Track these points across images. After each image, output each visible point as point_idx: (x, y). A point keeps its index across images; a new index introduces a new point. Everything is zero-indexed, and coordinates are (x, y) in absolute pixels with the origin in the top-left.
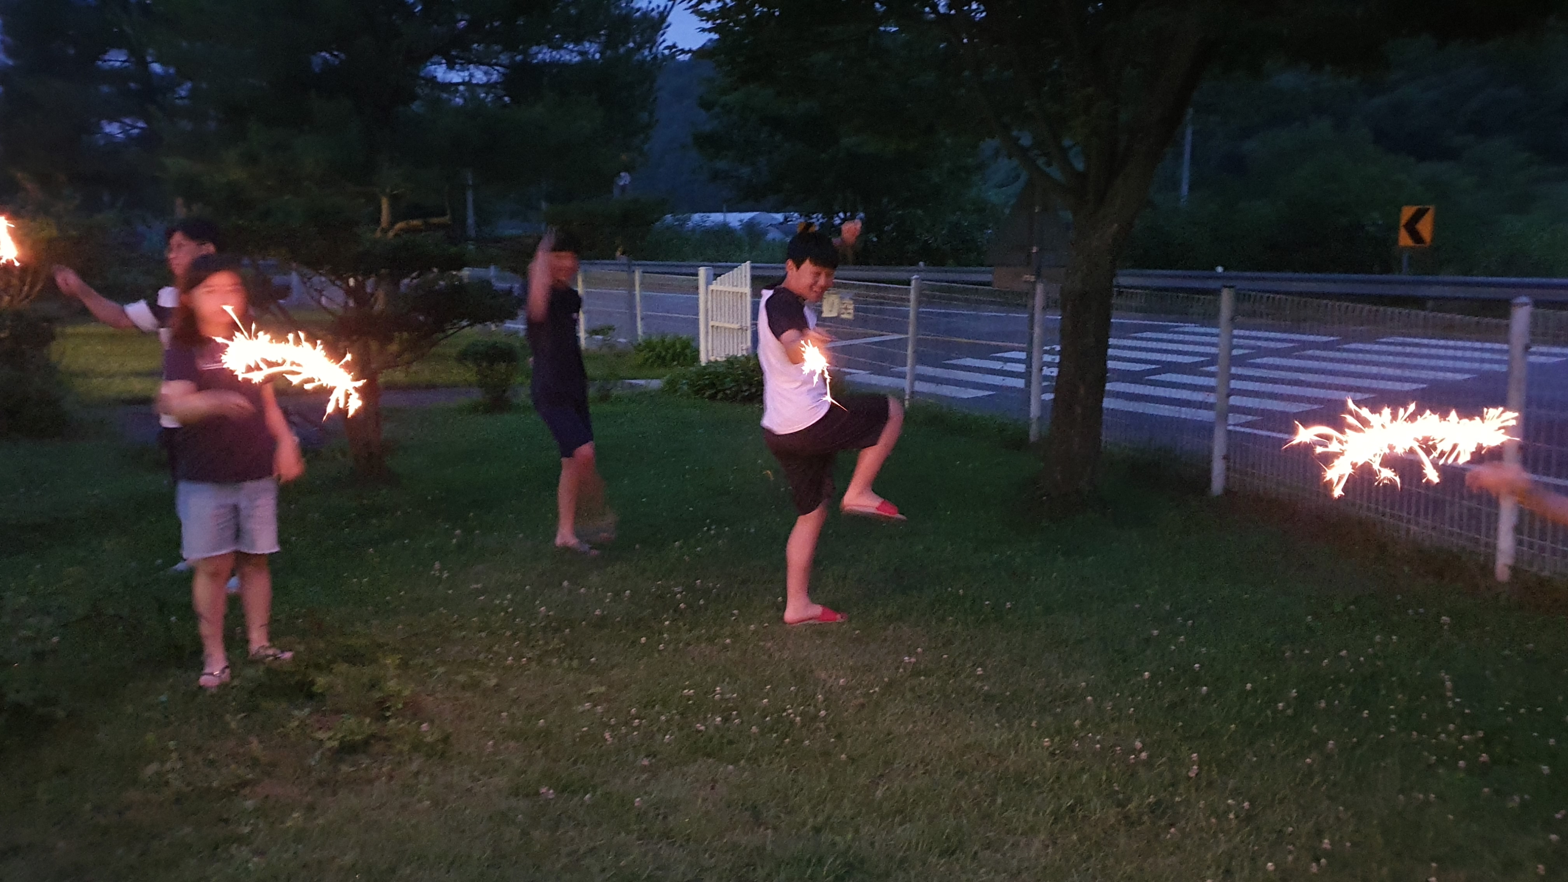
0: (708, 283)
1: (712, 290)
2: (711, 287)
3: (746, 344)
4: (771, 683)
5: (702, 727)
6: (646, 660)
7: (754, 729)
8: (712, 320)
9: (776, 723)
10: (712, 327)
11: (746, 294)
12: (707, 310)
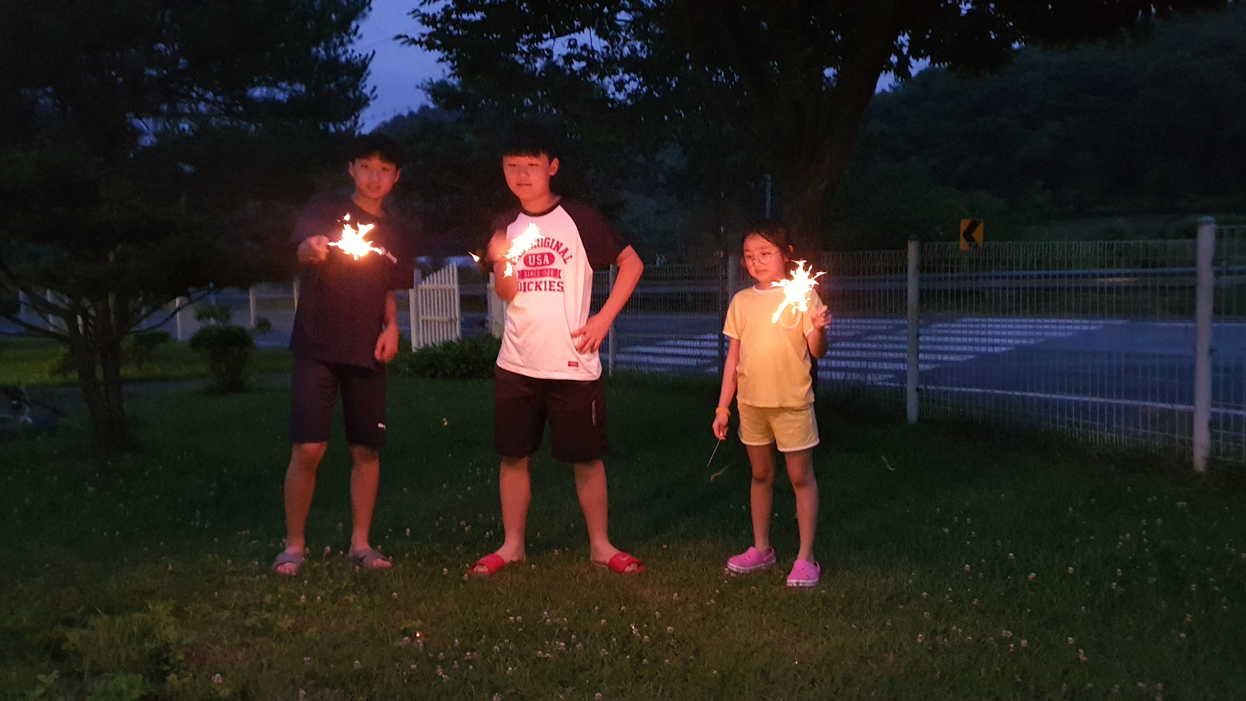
1: (422, 289)
2: (420, 286)
3: (455, 334)
4: (597, 603)
5: (548, 655)
6: (452, 592)
7: (603, 652)
8: (423, 314)
9: (624, 645)
10: (423, 321)
11: (454, 290)
12: (418, 306)
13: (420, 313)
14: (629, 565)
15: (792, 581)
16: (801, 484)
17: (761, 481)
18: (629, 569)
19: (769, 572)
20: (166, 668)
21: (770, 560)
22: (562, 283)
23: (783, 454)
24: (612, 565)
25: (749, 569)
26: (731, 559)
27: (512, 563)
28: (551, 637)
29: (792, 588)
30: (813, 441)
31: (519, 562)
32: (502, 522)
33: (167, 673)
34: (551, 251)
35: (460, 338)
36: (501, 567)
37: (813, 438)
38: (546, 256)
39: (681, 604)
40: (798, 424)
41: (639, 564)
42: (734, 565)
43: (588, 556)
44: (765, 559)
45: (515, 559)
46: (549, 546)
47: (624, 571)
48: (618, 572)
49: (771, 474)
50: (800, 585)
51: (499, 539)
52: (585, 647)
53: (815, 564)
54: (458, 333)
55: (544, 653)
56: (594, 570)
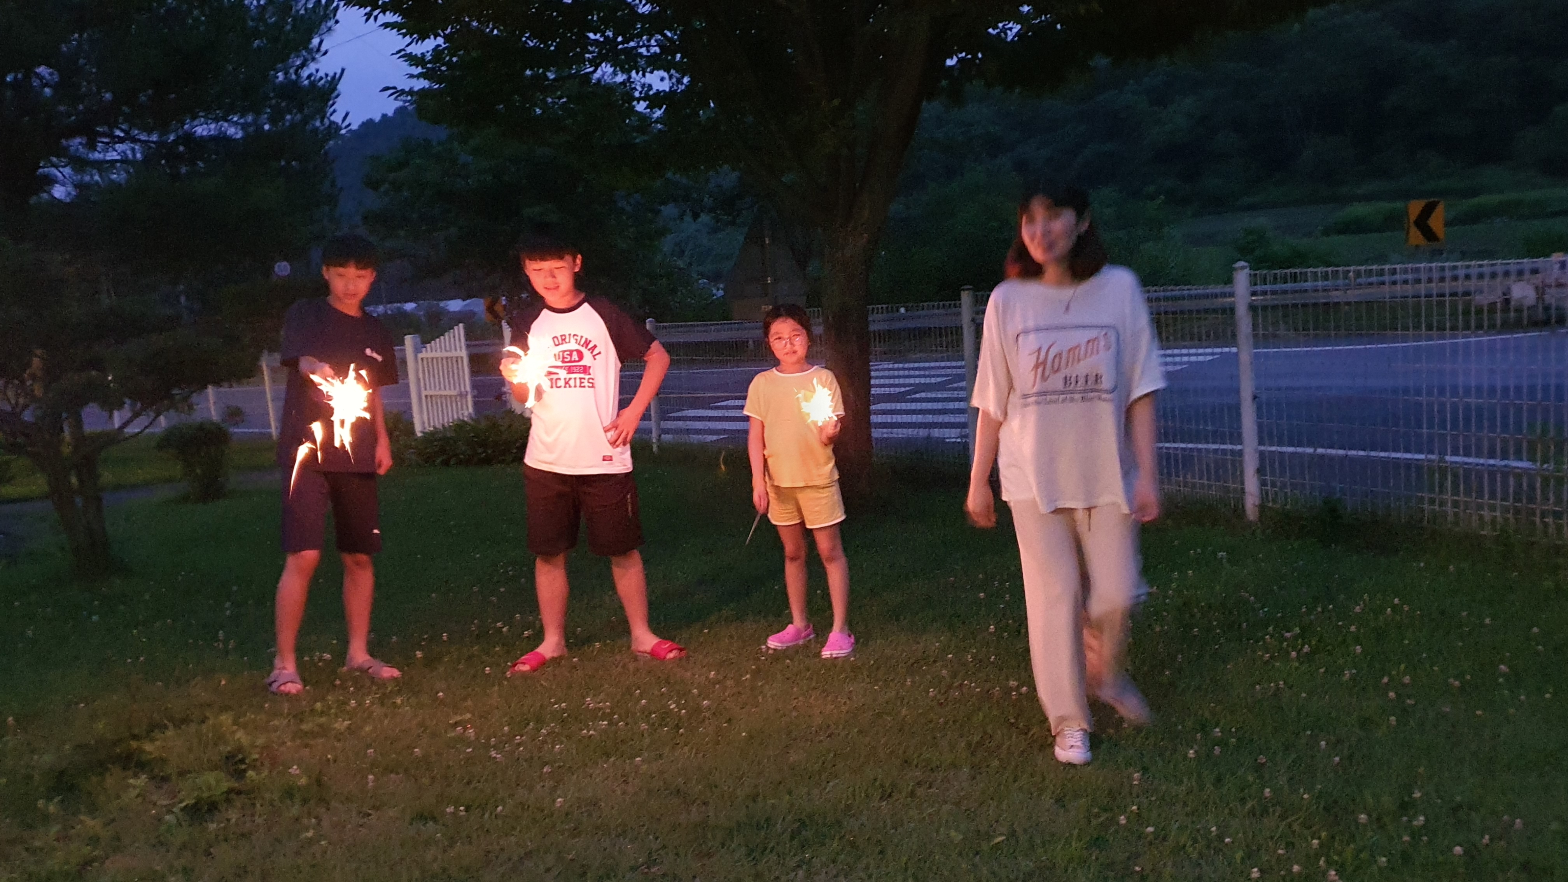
0: (417, 351)
1: (422, 359)
2: (420, 356)
3: (467, 410)
4: (639, 688)
5: (591, 732)
6: (496, 688)
7: (644, 726)
8: (426, 389)
9: (663, 719)
10: (426, 396)
11: (462, 358)
12: (419, 379)
13: (423, 389)
14: (671, 651)
15: (826, 653)
16: (831, 559)
17: (793, 559)
18: (671, 655)
19: (806, 646)
20: (243, 767)
21: (808, 635)
22: (593, 379)
23: (811, 530)
24: (653, 653)
25: (786, 645)
26: (770, 638)
27: (553, 659)
28: (595, 718)
29: (826, 659)
30: (840, 517)
31: (561, 658)
32: (541, 620)
33: (245, 771)
34: (580, 348)
35: (473, 416)
36: (543, 663)
37: (839, 514)
38: (575, 353)
39: (719, 683)
40: (824, 501)
41: (681, 650)
42: (773, 643)
43: (629, 647)
44: (803, 635)
45: (555, 655)
46: (589, 640)
47: (665, 658)
48: (660, 659)
49: (803, 553)
50: (834, 656)
51: (539, 637)
52: (627, 724)
53: (850, 636)
54: (471, 410)
55: (588, 731)
56: (636, 659)
